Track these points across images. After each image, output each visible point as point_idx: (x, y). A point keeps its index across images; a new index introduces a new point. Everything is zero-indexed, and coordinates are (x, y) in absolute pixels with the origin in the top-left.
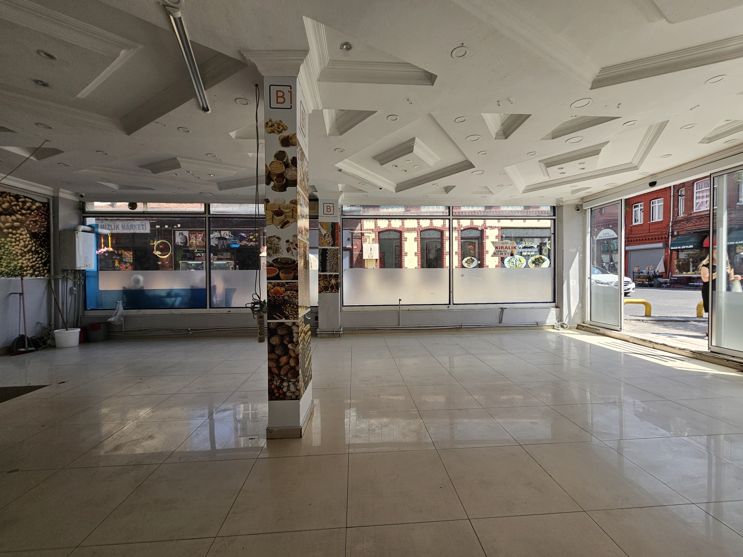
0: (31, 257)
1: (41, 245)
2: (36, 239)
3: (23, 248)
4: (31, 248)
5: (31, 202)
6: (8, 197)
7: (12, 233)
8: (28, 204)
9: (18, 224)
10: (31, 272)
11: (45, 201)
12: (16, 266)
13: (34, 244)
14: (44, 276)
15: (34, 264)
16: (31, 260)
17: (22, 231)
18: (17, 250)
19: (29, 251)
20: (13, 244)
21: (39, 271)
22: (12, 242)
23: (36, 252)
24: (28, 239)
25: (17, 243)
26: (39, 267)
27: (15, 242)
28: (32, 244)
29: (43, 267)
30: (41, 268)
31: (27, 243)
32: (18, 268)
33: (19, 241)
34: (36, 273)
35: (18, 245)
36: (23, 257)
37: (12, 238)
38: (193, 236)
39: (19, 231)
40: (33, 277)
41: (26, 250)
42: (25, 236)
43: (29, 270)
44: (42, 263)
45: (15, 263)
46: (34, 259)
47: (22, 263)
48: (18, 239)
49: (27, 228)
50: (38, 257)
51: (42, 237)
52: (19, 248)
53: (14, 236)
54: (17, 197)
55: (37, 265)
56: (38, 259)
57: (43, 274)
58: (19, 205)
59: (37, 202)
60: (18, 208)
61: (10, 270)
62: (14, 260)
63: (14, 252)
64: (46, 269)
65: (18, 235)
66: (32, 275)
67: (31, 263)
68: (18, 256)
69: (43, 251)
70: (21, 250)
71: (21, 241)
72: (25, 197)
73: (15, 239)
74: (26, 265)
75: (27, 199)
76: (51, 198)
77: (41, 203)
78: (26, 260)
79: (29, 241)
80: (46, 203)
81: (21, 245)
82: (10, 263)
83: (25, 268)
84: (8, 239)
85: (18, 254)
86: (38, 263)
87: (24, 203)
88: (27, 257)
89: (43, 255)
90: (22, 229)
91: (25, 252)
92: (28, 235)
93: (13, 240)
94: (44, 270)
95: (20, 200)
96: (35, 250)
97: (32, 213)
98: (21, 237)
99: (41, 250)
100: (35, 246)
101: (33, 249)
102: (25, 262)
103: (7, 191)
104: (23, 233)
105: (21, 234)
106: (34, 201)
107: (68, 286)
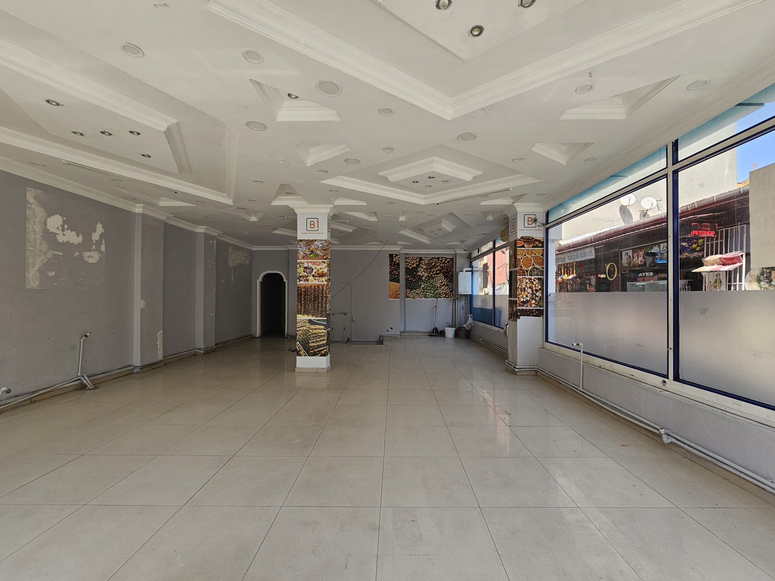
0: (444, 288)
1: (449, 281)
2: (447, 278)
3: (441, 284)
4: (445, 283)
5: (445, 260)
6: (435, 259)
7: (436, 277)
8: (443, 261)
9: (439, 272)
10: (444, 296)
11: (452, 257)
12: (437, 293)
13: (446, 281)
14: (450, 298)
15: (446, 291)
16: (444, 290)
17: (440, 275)
18: (438, 285)
19: (443, 285)
20: (436, 282)
21: (448, 295)
22: (435, 281)
23: (447, 285)
24: (443, 279)
25: (438, 281)
26: (448, 293)
27: (437, 281)
28: (445, 281)
29: (450, 293)
30: (449, 294)
31: (442, 281)
32: (438, 294)
33: (439, 280)
34: (447, 296)
35: (439, 282)
36: (440, 288)
37: (436, 279)
38: (635, 255)
39: (439, 275)
40: (445, 298)
41: (442, 284)
42: (442, 278)
43: (444, 295)
44: (450, 291)
45: (437, 291)
46: (446, 289)
47: (440, 291)
48: (438, 279)
49: (443, 273)
50: (448, 288)
51: (450, 277)
52: (439, 284)
53: (437, 278)
54: (438, 259)
55: (447, 292)
56: (448, 289)
57: (450, 297)
58: (439, 262)
59: (448, 259)
60: (439, 264)
61: (435, 295)
62: (436, 290)
63: (437, 286)
64: (452, 294)
65: (438, 277)
66: (445, 297)
67: (445, 291)
68: (438, 288)
69: (450, 284)
70: (440, 285)
71: (440, 280)
72: (442, 258)
73: (437, 279)
74: (442, 292)
75: (443, 258)
76: (454, 255)
77: (450, 259)
78: (442, 289)
79: (443, 280)
80: (452, 258)
81: (440, 282)
82: (435, 291)
83: (442, 294)
84: (434, 280)
85: (439, 287)
86: (448, 291)
87: (441, 261)
88: (442, 288)
89: (450, 287)
90: (440, 274)
91: (441, 286)
92: (443, 277)
93: (436, 280)
94: (450, 295)
95: (440, 260)
96: (447, 284)
97: (445, 265)
98: (440, 278)
99: (449, 284)
100: (446, 282)
101: (446, 283)
102: (441, 291)
103: (434, 256)
104: (441, 276)
105: (440, 277)
106: (446, 259)
107: (461, 304)
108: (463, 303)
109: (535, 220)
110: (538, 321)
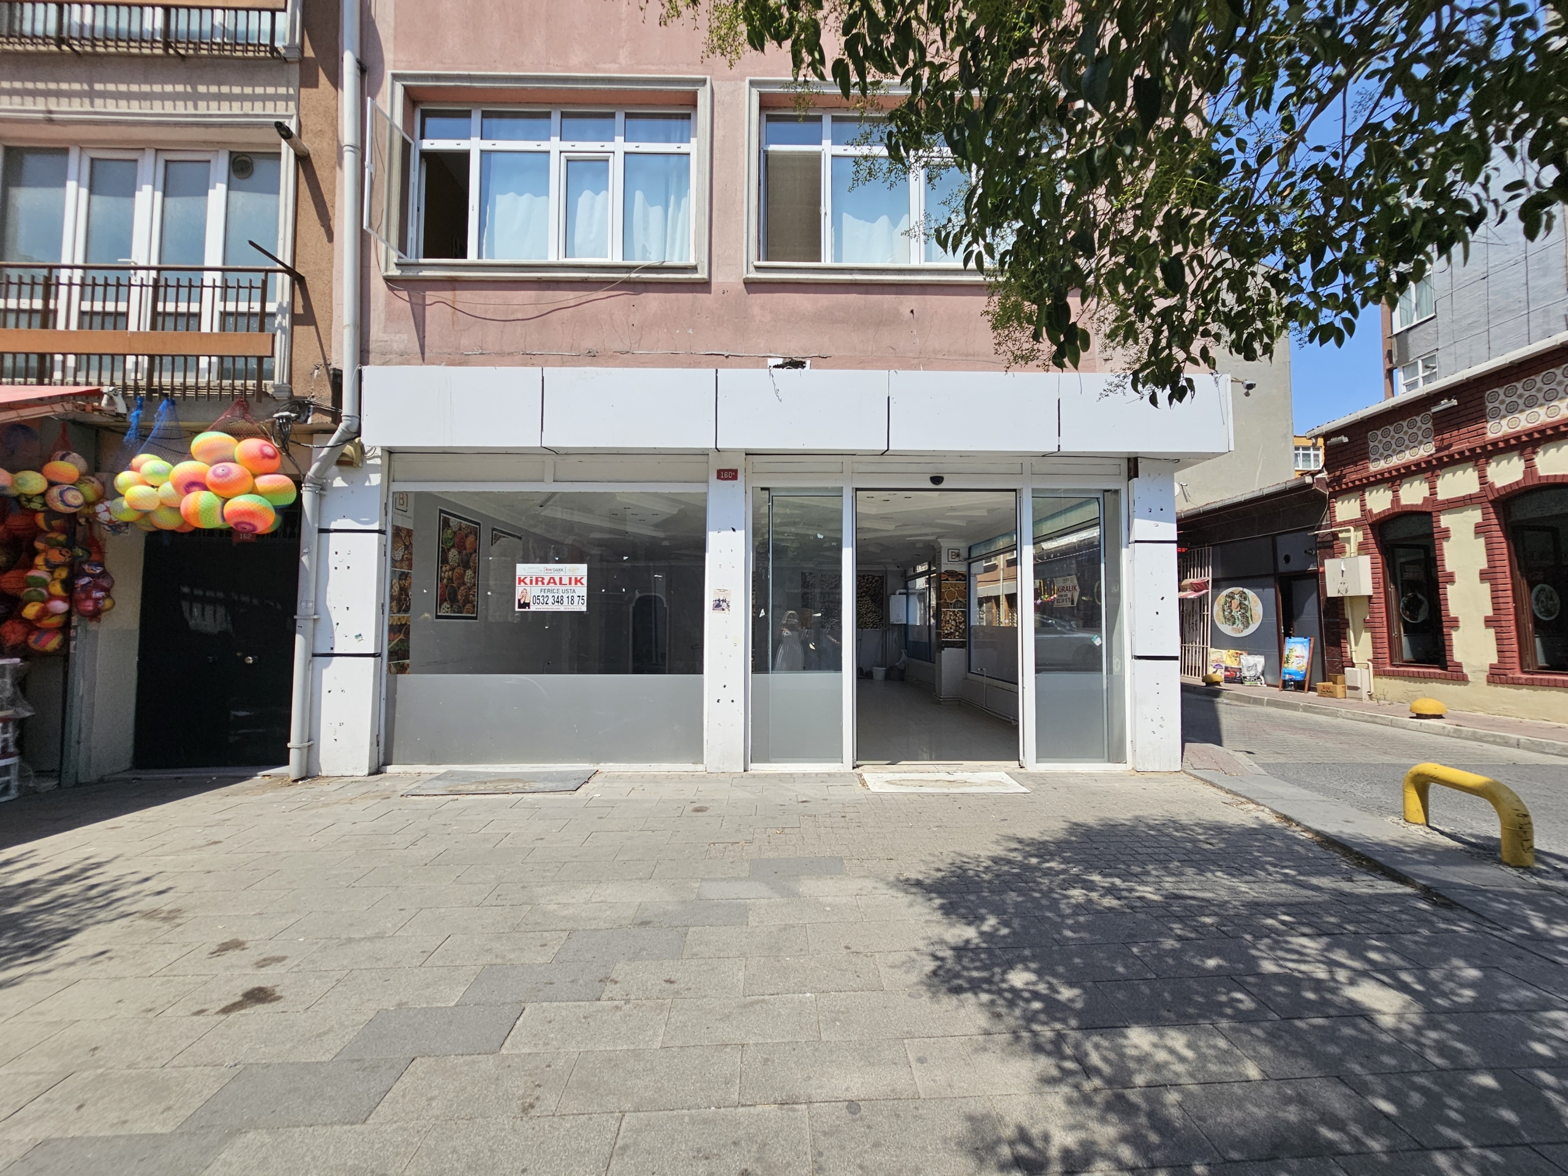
0: (872, 615)
1: (878, 607)
2: (876, 603)
3: (866, 610)
8: (870, 580)
9: (864, 594)
11: (881, 575)
12: (862, 621)
13: (874, 607)
14: (879, 628)
16: (872, 618)
18: (863, 611)
19: (870, 611)
23: (876, 612)
29: (879, 622)
32: (864, 623)
34: (875, 626)
36: (866, 615)
39: (864, 599)
43: (870, 624)
44: (878, 619)
48: (864, 604)
50: (876, 615)
51: (879, 601)
55: (876, 621)
58: (864, 582)
64: (881, 624)
66: (872, 628)
68: (863, 615)
69: (879, 611)
75: (869, 576)
76: (884, 572)
77: (878, 577)
79: (870, 605)
81: (865, 607)
88: (869, 616)
90: (866, 597)
92: (870, 601)
95: (865, 578)
97: (873, 585)
101: (873, 610)
102: (867, 619)
104: (867, 600)
107: (893, 636)
108: (895, 635)
109: (958, 555)
110: (961, 652)
